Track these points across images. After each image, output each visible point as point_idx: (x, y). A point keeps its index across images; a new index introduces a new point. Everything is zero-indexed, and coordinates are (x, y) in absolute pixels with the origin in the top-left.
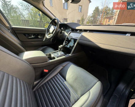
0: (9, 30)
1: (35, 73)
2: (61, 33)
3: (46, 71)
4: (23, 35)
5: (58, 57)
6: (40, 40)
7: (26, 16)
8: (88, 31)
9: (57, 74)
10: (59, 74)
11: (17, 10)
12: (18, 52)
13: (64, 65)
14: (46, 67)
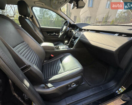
0: (39, 29)
1: (46, 56)
2: (71, 31)
3: (52, 56)
4: (46, 33)
5: (62, 49)
6: (56, 36)
7: (54, 17)
8: (89, 31)
9: (59, 59)
10: (59, 60)
11: (49, 12)
12: (40, 42)
13: (65, 55)
14: (53, 53)
